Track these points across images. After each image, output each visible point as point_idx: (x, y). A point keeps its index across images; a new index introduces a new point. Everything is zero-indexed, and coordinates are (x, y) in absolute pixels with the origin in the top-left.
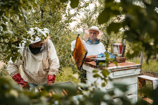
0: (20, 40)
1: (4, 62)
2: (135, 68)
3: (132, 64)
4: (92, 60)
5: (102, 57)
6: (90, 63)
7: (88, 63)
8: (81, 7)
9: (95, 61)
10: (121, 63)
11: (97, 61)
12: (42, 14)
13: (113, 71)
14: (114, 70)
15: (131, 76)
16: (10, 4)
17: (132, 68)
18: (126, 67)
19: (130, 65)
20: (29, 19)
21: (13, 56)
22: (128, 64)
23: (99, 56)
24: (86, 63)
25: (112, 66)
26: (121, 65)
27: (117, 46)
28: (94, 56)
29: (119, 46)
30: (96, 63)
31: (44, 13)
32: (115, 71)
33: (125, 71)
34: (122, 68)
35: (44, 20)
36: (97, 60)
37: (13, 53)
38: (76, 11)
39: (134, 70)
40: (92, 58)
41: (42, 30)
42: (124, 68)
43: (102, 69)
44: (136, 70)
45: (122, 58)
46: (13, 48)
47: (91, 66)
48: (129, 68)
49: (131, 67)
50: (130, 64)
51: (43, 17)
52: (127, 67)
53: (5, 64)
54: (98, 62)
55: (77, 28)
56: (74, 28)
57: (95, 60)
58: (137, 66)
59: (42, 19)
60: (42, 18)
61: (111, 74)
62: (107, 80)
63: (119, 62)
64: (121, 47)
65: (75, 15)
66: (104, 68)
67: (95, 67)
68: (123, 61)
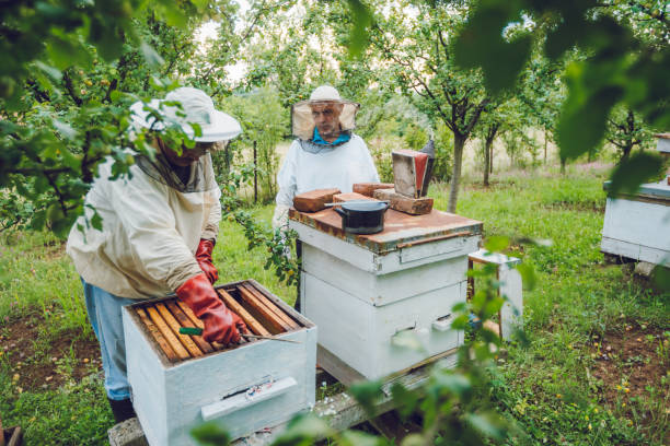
2: (464, 235)
3: (454, 221)
4: (322, 209)
6: (319, 216)
7: (312, 216)
9: (339, 213)
10: (419, 218)
11: (348, 213)
13: (401, 249)
14: (404, 244)
15: (452, 261)
17: (456, 234)
18: (439, 233)
19: (447, 223)
22: (441, 221)
24: (302, 216)
25: (395, 229)
26: (421, 225)
27: (409, 160)
29: (413, 160)
30: (341, 219)
32: (405, 247)
33: (435, 245)
34: (427, 236)
36: (345, 210)
38: (250, 24)
39: (461, 240)
41: (178, 114)
42: (434, 235)
43: (365, 239)
44: (468, 239)
45: (422, 198)
46: (66, 187)
47: (324, 227)
48: (446, 236)
49: (454, 230)
50: (449, 221)
52: (443, 232)
54: (349, 217)
57: (340, 209)
58: (472, 227)
61: (393, 257)
62: (380, 277)
63: (413, 212)
64: (420, 163)
65: (247, 36)
66: (371, 238)
67: (336, 232)
68: (424, 209)
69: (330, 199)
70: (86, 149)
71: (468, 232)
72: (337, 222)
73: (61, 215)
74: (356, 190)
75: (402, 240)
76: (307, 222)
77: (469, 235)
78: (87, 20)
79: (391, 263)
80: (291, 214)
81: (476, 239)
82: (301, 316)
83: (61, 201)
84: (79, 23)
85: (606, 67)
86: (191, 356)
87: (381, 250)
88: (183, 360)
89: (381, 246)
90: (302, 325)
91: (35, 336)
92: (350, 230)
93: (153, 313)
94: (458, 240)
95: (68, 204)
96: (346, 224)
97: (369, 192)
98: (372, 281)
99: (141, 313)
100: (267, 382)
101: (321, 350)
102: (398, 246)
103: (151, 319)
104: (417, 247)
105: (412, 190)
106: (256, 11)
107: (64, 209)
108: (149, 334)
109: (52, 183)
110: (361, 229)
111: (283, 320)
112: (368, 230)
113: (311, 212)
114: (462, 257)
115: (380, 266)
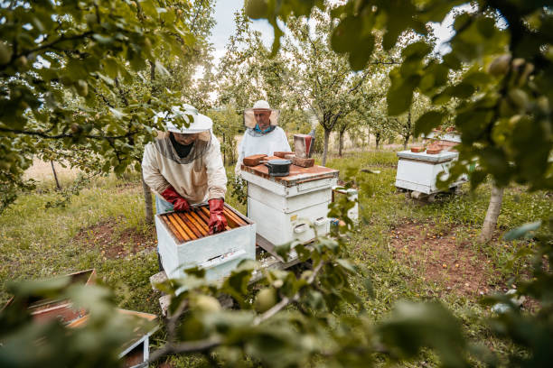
1: (82, 169)
2: (330, 177)
3: (325, 170)
6: (256, 168)
7: (253, 168)
9: (267, 166)
10: (307, 169)
11: (271, 166)
15: (324, 190)
17: (326, 176)
18: (317, 176)
22: (319, 170)
24: (247, 168)
25: (296, 174)
26: (309, 172)
27: (302, 139)
29: (305, 139)
30: (267, 169)
32: (300, 183)
33: (315, 182)
34: (312, 177)
36: (270, 164)
39: (329, 179)
41: (181, 110)
42: (315, 177)
43: (280, 179)
44: (332, 179)
45: (309, 159)
46: (119, 148)
47: (259, 173)
48: (321, 178)
49: (324, 175)
50: (322, 170)
52: (320, 176)
53: (84, 172)
54: (273, 168)
57: (267, 164)
58: (334, 173)
61: (295, 188)
62: (287, 198)
63: (304, 166)
64: (308, 141)
66: (283, 178)
67: (265, 176)
68: (310, 164)
69: (262, 159)
70: (130, 126)
71: (332, 175)
72: (266, 171)
73: (118, 163)
74: (276, 155)
75: (299, 179)
76: (250, 171)
77: (332, 177)
78: (125, 48)
79: (293, 191)
80: (242, 167)
81: (336, 180)
82: (248, 219)
83: (118, 155)
84: (120, 49)
85: (412, 66)
86: (191, 239)
87: (288, 184)
88: (186, 241)
89: (288, 182)
90: (248, 223)
91: (112, 232)
92: (272, 174)
93: (171, 217)
94: (327, 179)
95: (122, 157)
96: (270, 172)
97: (282, 156)
98: (284, 201)
99: (165, 218)
100: (231, 252)
101: (258, 236)
102: (298, 183)
103: (169, 220)
104: (306, 183)
105: (304, 155)
106: (224, 64)
107: (120, 160)
108: (169, 228)
109: (112, 145)
110: (278, 174)
111: (238, 221)
112: (282, 174)
113: (253, 166)
114: (329, 188)
115: (288, 193)
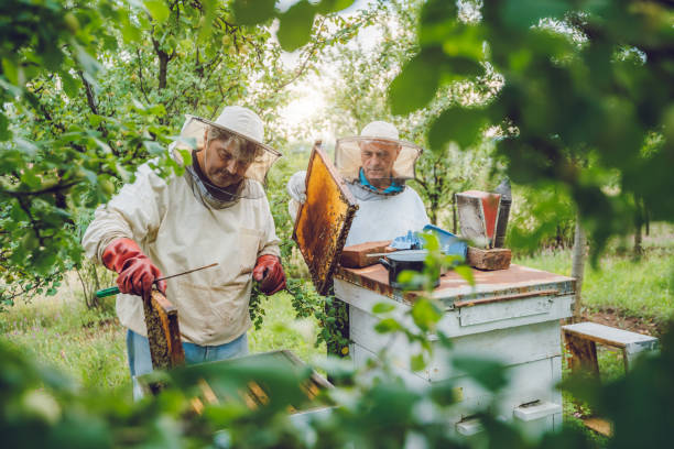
0: (71, 178)
2: (548, 295)
3: (536, 276)
4: (374, 262)
5: (413, 247)
6: (366, 272)
7: (357, 272)
8: (325, 42)
9: (385, 265)
10: (491, 274)
11: (394, 265)
12: (163, 71)
13: (460, 308)
14: (465, 302)
16: (21, 29)
17: (537, 292)
18: (512, 290)
19: (528, 279)
20: (108, 90)
21: (42, 248)
22: (519, 278)
23: (399, 245)
24: (347, 272)
25: (455, 286)
26: (492, 281)
27: (475, 202)
28: (379, 243)
29: (481, 202)
30: (387, 272)
31: (171, 67)
32: (465, 306)
33: (506, 305)
34: (495, 293)
35: (170, 93)
36: (391, 261)
37: (38, 235)
38: (304, 59)
39: (545, 300)
40: (373, 251)
42: (505, 292)
43: (414, 296)
44: (556, 300)
45: (496, 250)
46: (39, 214)
47: (370, 284)
48: (523, 295)
49: (534, 287)
50: (528, 275)
51: (165, 83)
52: (518, 290)
54: (395, 269)
55: (311, 130)
56: (300, 129)
57: (385, 261)
58: (560, 285)
59: (162, 91)
60: (163, 84)
61: (450, 317)
63: (484, 267)
64: (490, 204)
65: (300, 74)
67: (382, 288)
68: (499, 263)
69: (382, 250)
70: (61, 173)
71: (553, 290)
75: (461, 297)
76: (352, 279)
77: (556, 295)
83: (36, 229)
92: (397, 284)
94: (541, 300)
95: (45, 233)
96: (391, 277)
102: (456, 304)
104: (483, 307)
105: (481, 240)
107: (42, 239)
109: (26, 207)
113: (358, 267)
114: (552, 324)
